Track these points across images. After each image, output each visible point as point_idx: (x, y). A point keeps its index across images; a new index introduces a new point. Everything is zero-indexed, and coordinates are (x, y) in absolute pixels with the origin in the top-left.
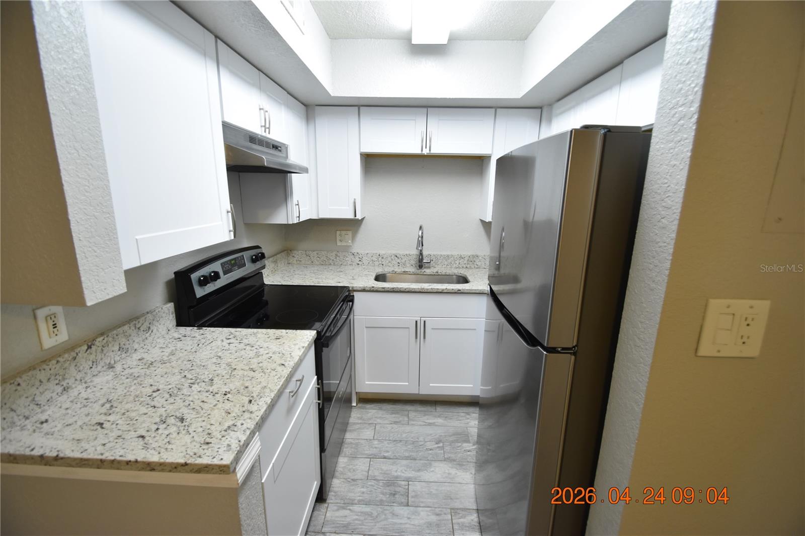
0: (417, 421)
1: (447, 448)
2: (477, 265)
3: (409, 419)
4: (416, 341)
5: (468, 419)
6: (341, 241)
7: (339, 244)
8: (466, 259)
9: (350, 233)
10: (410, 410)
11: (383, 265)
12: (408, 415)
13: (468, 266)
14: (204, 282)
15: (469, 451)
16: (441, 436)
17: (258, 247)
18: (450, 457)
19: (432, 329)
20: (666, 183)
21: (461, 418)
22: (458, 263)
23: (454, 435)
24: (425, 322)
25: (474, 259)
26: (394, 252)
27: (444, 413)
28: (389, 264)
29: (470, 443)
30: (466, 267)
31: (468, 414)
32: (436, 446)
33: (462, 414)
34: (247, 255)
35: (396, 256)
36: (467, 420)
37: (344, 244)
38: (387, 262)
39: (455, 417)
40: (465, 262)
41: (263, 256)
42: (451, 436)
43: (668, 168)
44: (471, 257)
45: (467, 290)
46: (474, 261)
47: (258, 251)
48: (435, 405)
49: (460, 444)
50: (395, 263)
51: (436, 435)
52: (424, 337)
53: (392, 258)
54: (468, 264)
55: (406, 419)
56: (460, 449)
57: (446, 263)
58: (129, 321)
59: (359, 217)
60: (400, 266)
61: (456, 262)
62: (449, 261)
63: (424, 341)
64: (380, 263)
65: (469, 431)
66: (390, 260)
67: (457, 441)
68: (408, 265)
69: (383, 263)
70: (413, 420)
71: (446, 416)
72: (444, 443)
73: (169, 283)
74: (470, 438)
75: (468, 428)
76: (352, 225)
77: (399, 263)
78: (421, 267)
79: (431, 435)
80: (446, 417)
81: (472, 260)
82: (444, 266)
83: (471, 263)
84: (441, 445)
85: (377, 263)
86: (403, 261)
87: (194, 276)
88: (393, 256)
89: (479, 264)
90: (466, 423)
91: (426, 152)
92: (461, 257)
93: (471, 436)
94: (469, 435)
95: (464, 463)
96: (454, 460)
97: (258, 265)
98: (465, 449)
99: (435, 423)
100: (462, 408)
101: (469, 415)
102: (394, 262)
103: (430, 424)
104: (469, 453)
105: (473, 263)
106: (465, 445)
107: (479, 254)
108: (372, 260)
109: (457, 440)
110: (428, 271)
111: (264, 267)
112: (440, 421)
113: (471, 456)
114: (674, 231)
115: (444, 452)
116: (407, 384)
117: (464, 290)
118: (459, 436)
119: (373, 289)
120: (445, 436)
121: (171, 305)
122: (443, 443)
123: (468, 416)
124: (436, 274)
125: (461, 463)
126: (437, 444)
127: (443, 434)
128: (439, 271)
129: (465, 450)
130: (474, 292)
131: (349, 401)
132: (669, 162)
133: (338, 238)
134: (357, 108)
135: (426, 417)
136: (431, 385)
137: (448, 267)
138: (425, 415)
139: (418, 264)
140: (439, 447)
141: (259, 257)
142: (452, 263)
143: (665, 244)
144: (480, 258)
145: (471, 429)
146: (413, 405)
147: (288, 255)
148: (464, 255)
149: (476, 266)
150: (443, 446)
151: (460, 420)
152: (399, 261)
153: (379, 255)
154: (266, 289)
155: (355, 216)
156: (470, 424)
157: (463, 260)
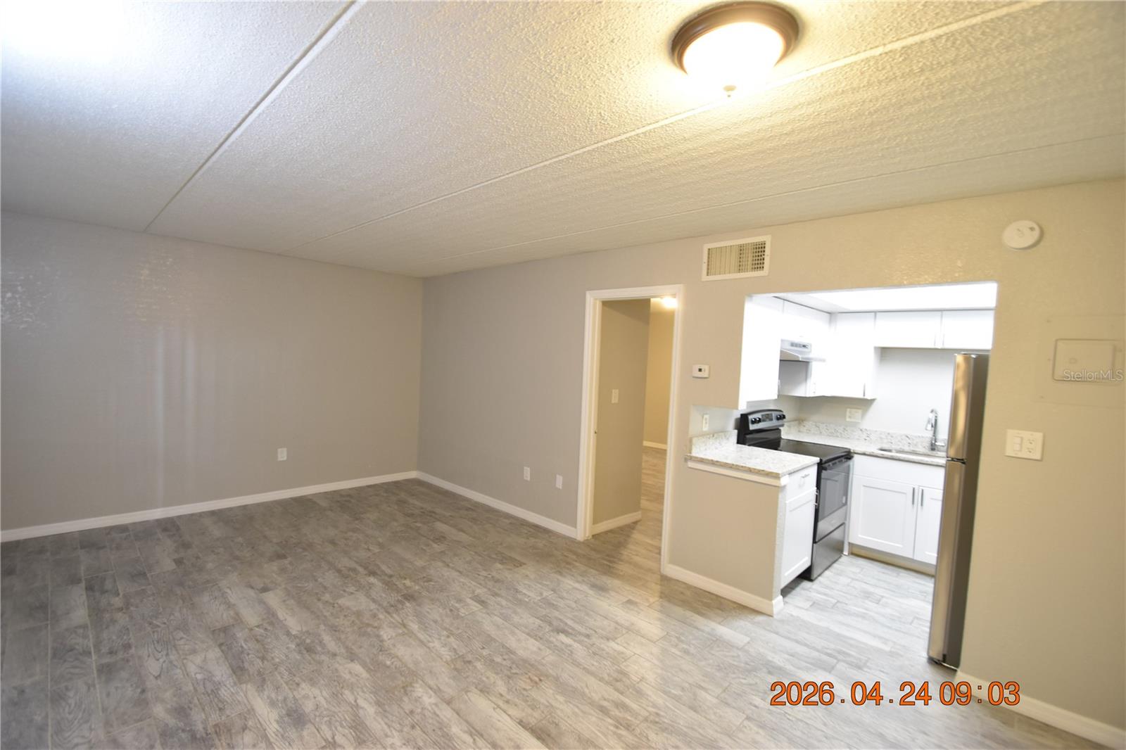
3: (898, 575)
4: (913, 507)
6: (850, 417)
7: (848, 419)
9: (860, 411)
11: (891, 443)
14: (754, 422)
17: (780, 411)
19: (931, 499)
24: (923, 490)
26: (905, 433)
28: (899, 443)
34: (774, 414)
35: (907, 437)
37: (853, 420)
38: (897, 440)
41: (784, 417)
47: (781, 413)
50: (905, 442)
51: (922, 589)
52: (922, 505)
55: (895, 574)
58: (722, 432)
59: (868, 397)
60: (911, 446)
63: (922, 509)
64: (889, 441)
66: (900, 439)
68: (920, 447)
69: (892, 441)
70: (902, 577)
73: (737, 420)
76: (864, 404)
77: (909, 443)
78: (933, 449)
85: (885, 441)
86: (915, 442)
87: (751, 417)
88: (902, 436)
91: (939, 346)
97: (780, 422)
99: (925, 584)
103: (919, 583)
108: (881, 438)
110: (941, 454)
111: (782, 425)
115: (925, 598)
116: (901, 546)
119: (874, 455)
121: (736, 431)
131: (840, 550)
133: (848, 414)
134: (873, 314)
136: (926, 553)
138: (916, 578)
139: (930, 447)
141: (782, 417)
146: (906, 571)
147: (800, 424)
153: (889, 434)
154: (782, 441)
155: (864, 395)
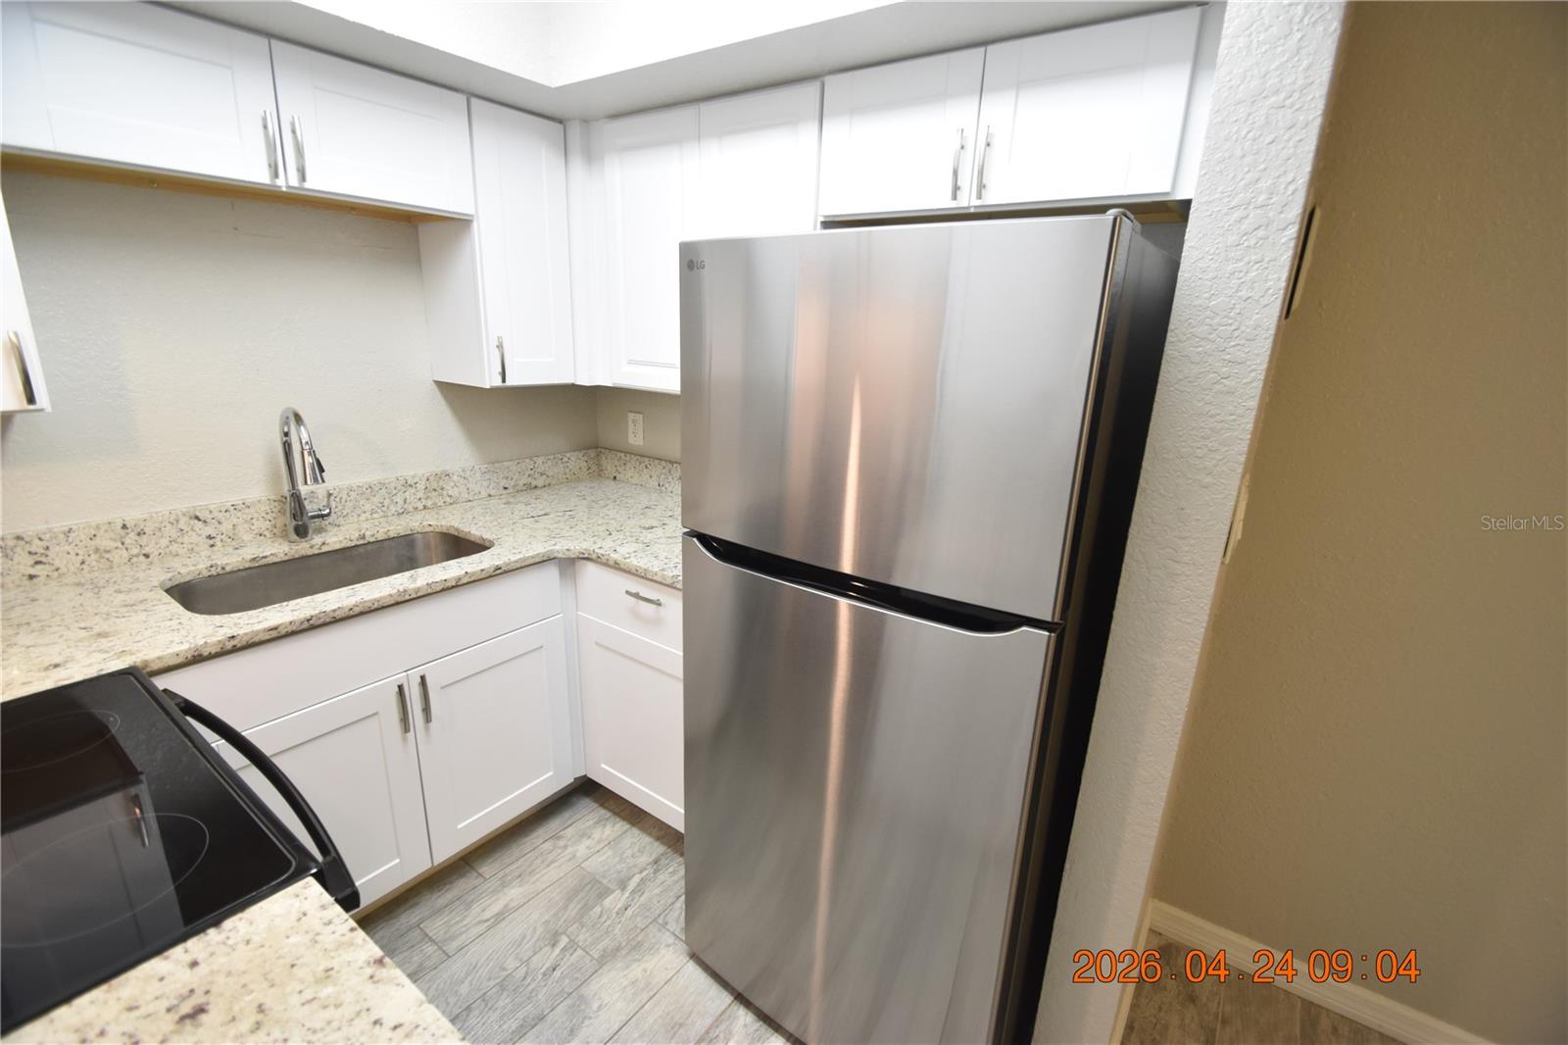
0: (462, 933)
1: (583, 937)
2: (451, 496)
3: (436, 944)
4: (407, 740)
5: (566, 847)
8: (421, 486)
10: (422, 921)
11: (147, 556)
12: (427, 935)
13: (429, 503)
15: (626, 909)
16: (547, 921)
18: (604, 951)
19: (442, 688)
20: (1231, 325)
21: (551, 857)
22: (401, 502)
23: (569, 900)
24: (423, 677)
25: (441, 483)
26: (183, 506)
27: (507, 871)
28: (174, 548)
29: (614, 891)
30: (425, 507)
31: (556, 837)
32: (557, 951)
33: (547, 846)
35: (197, 518)
36: (567, 852)
38: (164, 542)
39: (538, 861)
40: (420, 494)
42: (566, 907)
43: (1233, 302)
44: (432, 479)
45: (516, 562)
46: (442, 489)
48: (473, 868)
49: (598, 909)
50: (194, 538)
51: (535, 929)
52: (427, 719)
53: (182, 525)
54: (428, 497)
55: (430, 949)
56: (608, 918)
57: (368, 507)
60: (219, 544)
61: (396, 499)
62: (376, 500)
64: (135, 551)
65: (589, 870)
66: (174, 534)
67: (586, 908)
68: (247, 537)
69: (146, 550)
70: (453, 938)
71: (517, 873)
72: (568, 932)
74: (605, 882)
75: (582, 865)
77: (210, 537)
78: (302, 532)
79: (524, 938)
80: (520, 876)
81: (435, 485)
82: (363, 517)
83: (434, 494)
84: (564, 941)
85: (121, 555)
86: (226, 527)
88: (183, 520)
89: (454, 492)
90: (570, 860)
91: (287, 181)
92: (407, 485)
93: (604, 877)
94: (597, 877)
95: (639, 939)
96: (618, 949)
98: (616, 910)
99: (506, 906)
100: (535, 834)
101: (559, 838)
102: (191, 538)
103: (500, 917)
104: (629, 912)
105: (440, 495)
106: (608, 902)
107: (447, 467)
108: (97, 550)
109: (586, 905)
110: (335, 539)
112: (514, 893)
113: (636, 916)
114: (1253, 397)
115: (584, 950)
116: (397, 862)
117: (509, 564)
118: (582, 894)
119: (233, 643)
120: (555, 915)
122: (564, 933)
123: (561, 843)
124: (362, 542)
125: (634, 943)
126: (554, 945)
127: (547, 917)
128: (368, 533)
129: (618, 913)
130: (532, 561)
132: (1237, 292)
135: (476, 909)
136: (459, 827)
137: (375, 516)
138: (468, 907)
139: (289, 525)
140: (564, 949)
142: (386, 504)
143: (1234, 417)
144: (455, 478)
145: (587, 863)
146: (416, 904)
148: (413, 477)
149: (448, 500)
150: (571, 940)
151: (552, 862)
152: (209, 530)
153: (124, 527)
155: (31, 401)
156: (578, 854)
157: (413, 490)
